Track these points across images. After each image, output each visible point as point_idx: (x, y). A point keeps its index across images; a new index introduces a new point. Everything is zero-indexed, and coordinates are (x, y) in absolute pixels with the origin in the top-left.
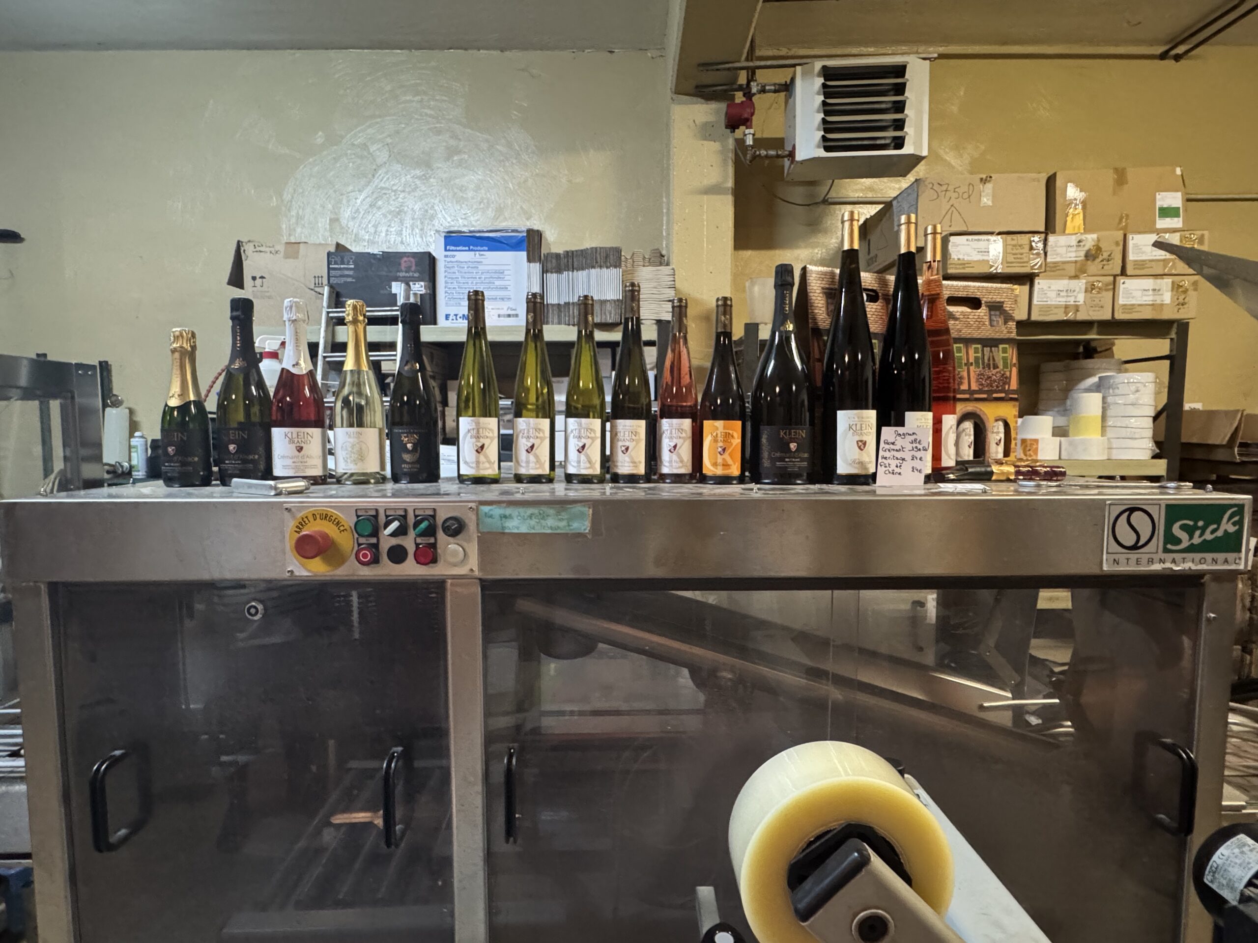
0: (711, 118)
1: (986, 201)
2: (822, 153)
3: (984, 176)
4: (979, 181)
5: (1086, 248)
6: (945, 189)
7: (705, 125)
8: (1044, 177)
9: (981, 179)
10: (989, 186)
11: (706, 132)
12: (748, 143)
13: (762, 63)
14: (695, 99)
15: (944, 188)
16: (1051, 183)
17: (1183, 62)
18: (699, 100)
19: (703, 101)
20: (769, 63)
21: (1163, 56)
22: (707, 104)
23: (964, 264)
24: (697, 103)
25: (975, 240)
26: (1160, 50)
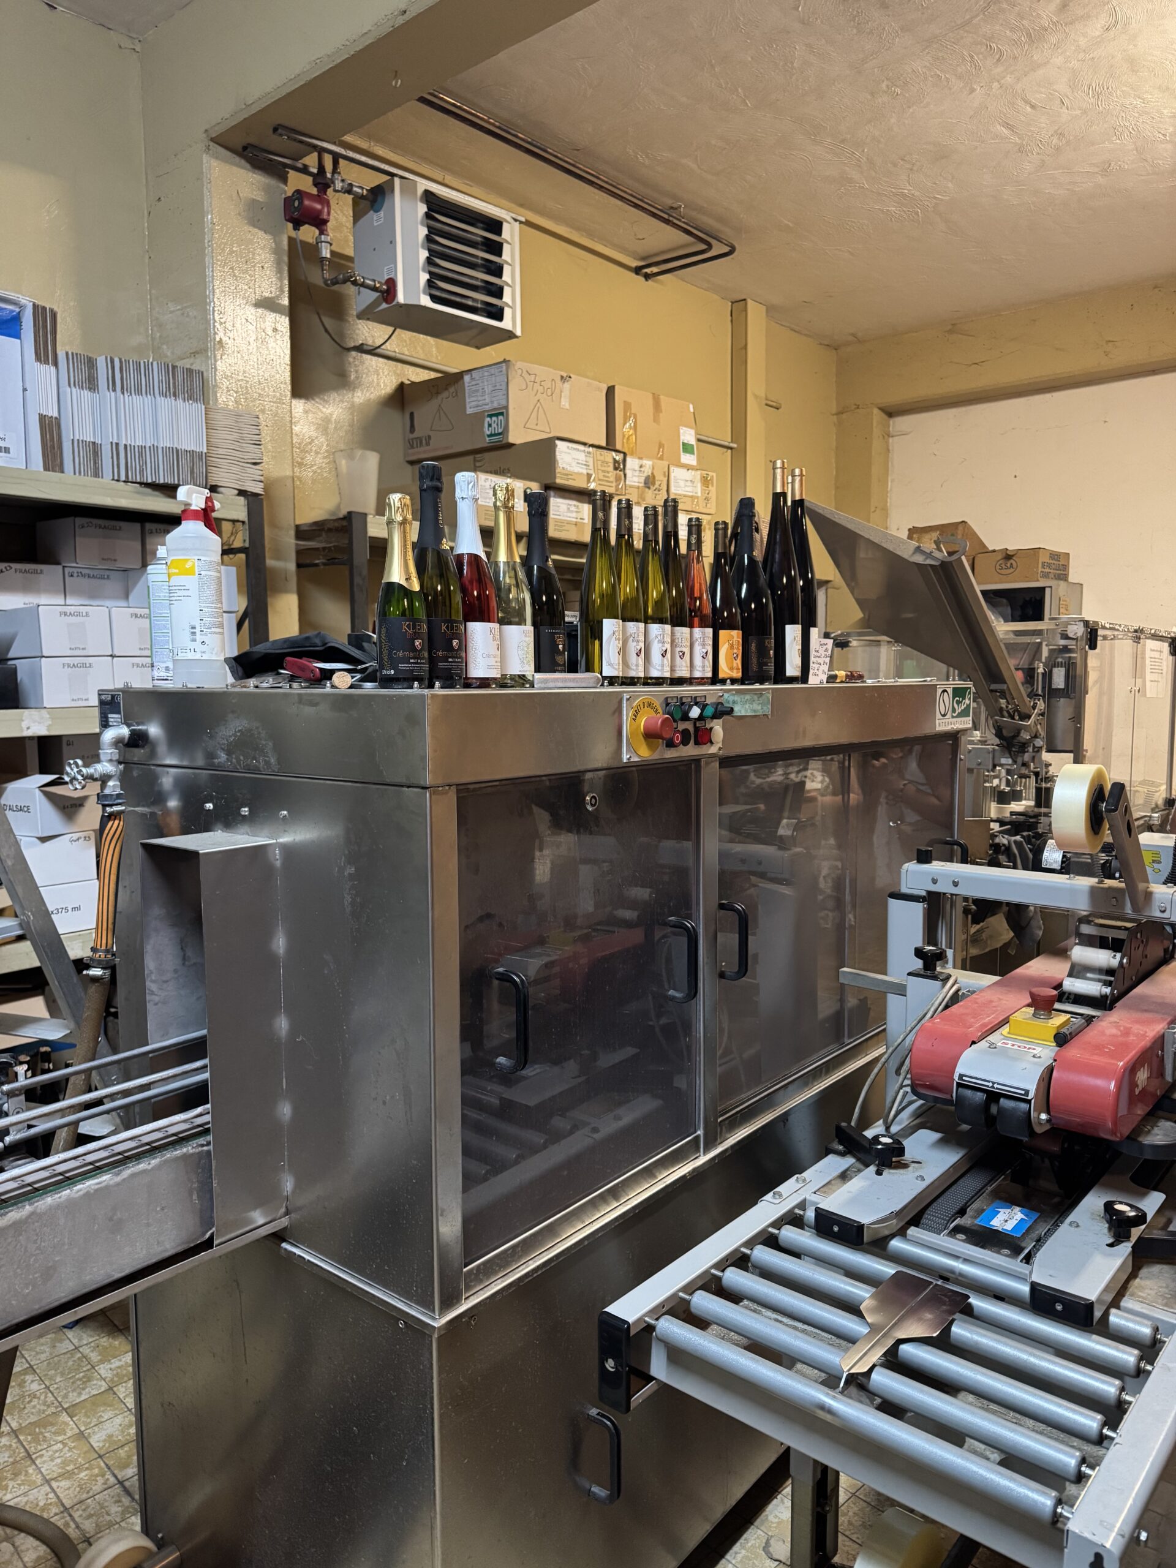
0: (260, 196)
1: (565, 403)
2: (426, 301)
3: (565, 375)
4: (559, 378)
5: (645, 474)
6: (533, 380)
7: (253, 204)
8: (605, 388)
9: (562, 377)
10: (567, 385)
11: (255, 215)
12: (324, 255)
13: (351, 154)
14: (237, 159)
15: (532, 378)
16: (610, 392)
17: (650, 282)
18: (243, 162)
19: (248, 166)
20: (363, 159)
21: (637, 270)
22: (254, 173)
23: (567, 475)
24: (242, 167)
25: (575, 449)
26: (635, 264)
